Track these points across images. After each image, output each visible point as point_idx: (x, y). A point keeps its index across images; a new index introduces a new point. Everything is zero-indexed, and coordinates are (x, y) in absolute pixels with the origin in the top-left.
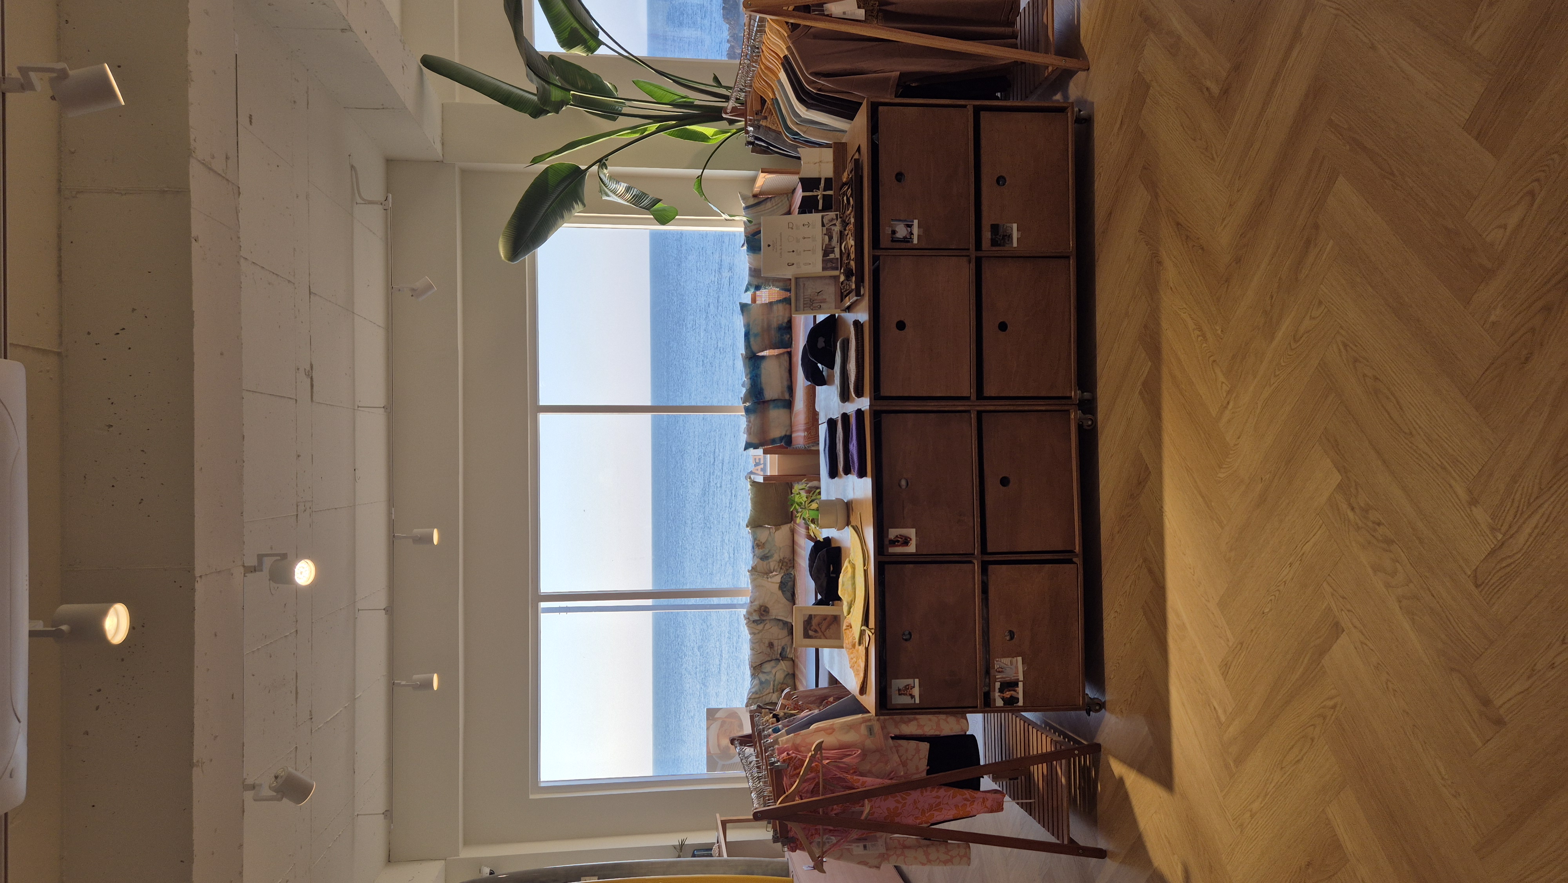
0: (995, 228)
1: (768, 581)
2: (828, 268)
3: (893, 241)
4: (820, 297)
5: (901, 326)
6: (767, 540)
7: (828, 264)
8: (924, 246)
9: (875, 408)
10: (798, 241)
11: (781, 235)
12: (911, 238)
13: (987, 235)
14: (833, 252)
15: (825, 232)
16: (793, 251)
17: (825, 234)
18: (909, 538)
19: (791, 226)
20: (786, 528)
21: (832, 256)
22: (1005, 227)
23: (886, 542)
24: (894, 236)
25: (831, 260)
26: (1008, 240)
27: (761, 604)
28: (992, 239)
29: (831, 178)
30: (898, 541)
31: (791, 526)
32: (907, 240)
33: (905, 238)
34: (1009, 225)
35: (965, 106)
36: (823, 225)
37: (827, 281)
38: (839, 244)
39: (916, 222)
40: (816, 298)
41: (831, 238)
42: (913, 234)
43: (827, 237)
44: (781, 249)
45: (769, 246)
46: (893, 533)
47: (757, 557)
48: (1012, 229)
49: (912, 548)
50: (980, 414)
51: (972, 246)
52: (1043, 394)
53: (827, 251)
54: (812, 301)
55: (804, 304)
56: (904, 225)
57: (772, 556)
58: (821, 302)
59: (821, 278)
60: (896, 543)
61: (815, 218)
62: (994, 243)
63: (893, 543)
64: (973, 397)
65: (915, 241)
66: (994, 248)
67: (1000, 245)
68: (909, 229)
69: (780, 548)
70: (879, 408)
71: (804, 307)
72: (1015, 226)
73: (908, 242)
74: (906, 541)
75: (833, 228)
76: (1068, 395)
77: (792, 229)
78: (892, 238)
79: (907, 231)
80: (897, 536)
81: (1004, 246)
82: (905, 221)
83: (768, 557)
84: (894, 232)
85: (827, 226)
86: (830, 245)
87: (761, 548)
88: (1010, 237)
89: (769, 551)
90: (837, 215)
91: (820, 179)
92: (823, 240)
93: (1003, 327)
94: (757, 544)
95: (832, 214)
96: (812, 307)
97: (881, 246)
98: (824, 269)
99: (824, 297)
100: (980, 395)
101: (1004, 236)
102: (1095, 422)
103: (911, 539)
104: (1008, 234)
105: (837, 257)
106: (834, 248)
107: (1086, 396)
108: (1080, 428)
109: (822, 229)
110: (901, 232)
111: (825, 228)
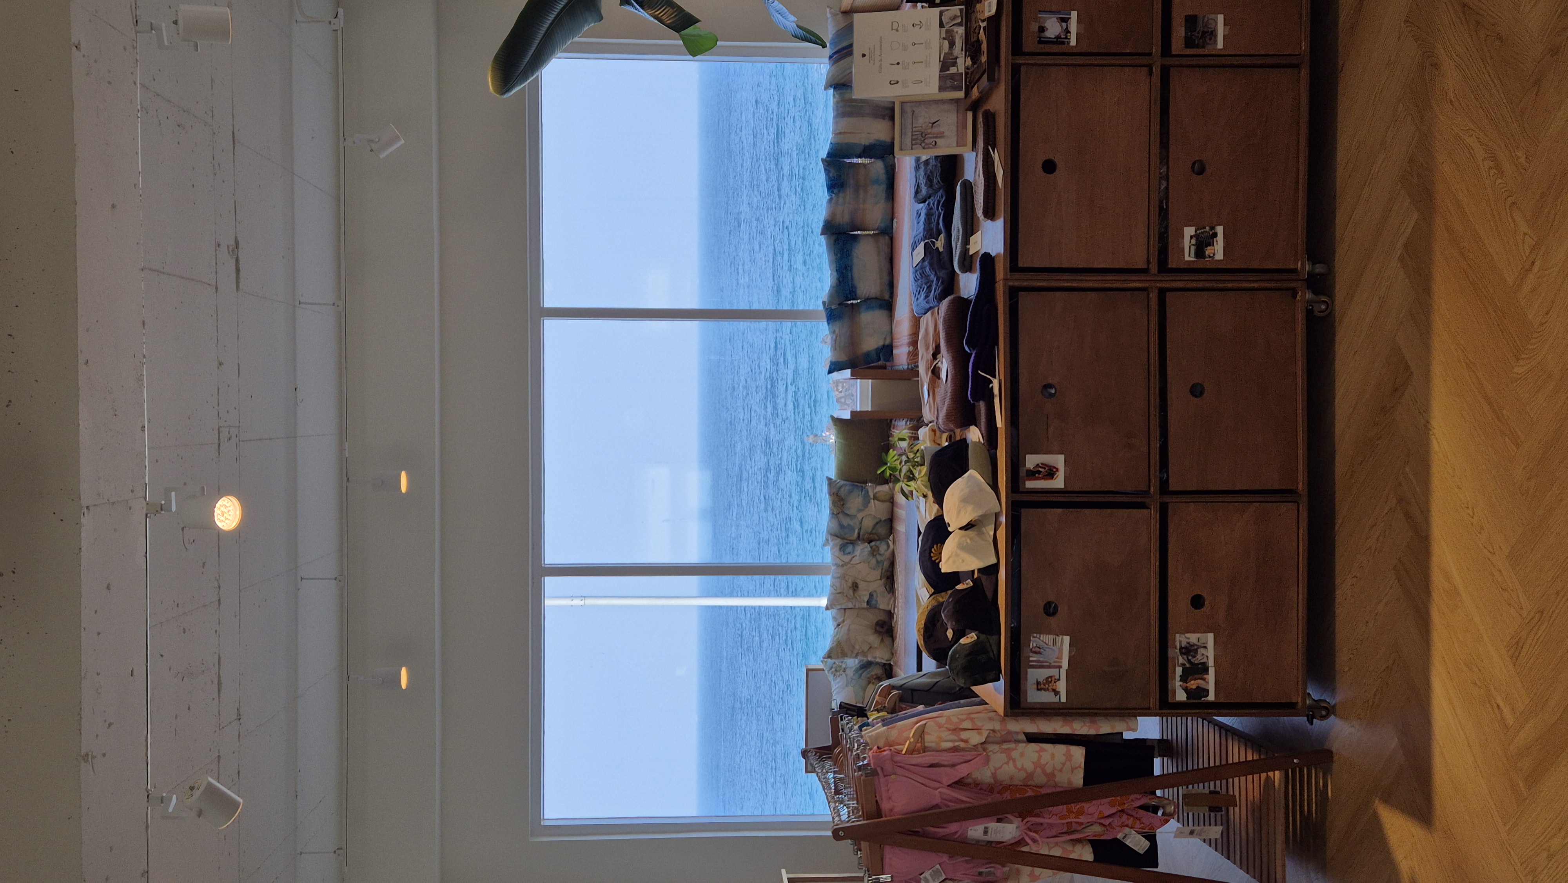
0: (1191, 21)
2: (948, 88)
3: (1040, 42)
4: (935, 130)
5: (1049, 167)
7: (947, 81)
8: (1085, 50)
9: (1011, 284)
10: (905, 48)
11: (881, 39)
12: (1066, 38)
13: (1179, 32)
14: (954, 64)
15: (944, 35)
16: (898, 64)
17: (944, 39)
18: (1055, 468)
19: (895, 26)
21: (953, 70)
22: (1206, 19)
23: (1022, 473)
24: (1042, 35)
25: (952, 77)
26: (1210, 39)
28: (1186, 37)
30: (1039, 472)
32: (1061, 40)
33: (1058, 37)
34: (1211, 16)
36: (941, 25)
37: (945, 105)
38: (963, 53)
39: (1074, 15)
40: (929, 131)
41: (952, 44)
42: (1070, 33)
43: (946, 43)
44: (881, 60)
46: (1032, 461)
48: (1216, 23)
49: (1058, 483)
50: (1162, 293)
51: (1156, 50)
52: (1254, 265)
53: (947, 63)
54: (924, 135)
55: (912, 140)
56: (1057, 18)
58: (936, 137)
59: (936, 102)
60: (1037, 475)
62: (1189, 43)
63: (1033, 474)
64: (1154, 268)
65: (1073, 42)
66: (1188, 52)
67: (1197, 46)
68: (1064, 25)
70: (1017, 284)
71: (912, 145)
72: (1221, 18)
73: (1063, 43)
74: (1051, 473)
75: (956, 29)
76: (1292, 267)
77: (897, 30)
78: (1040, 38)
79: (1062, 27)
80: (1038, 465)
81: (1203, 47)
82: (1059, 12)
84: (1042, 29)
85: (947, 27)
86: (952, 54)
88: (1213, 34)
92: (941, 47)
93: (1199, 167)
96: (923, 145)
97: (1025, 50)
98: (941, 89)
99: (942, 130)
100: (1163, 267)
101: (1204, 33)
102: (1330, 305)
103: (1057, 470)
104: (1210, 30)
105: (960, 71)
106: (957, 58)
107: (1319, 269)
108: (1309, 314)
109: (940, 31)
110: (1053, 28)
111: (944, 30)
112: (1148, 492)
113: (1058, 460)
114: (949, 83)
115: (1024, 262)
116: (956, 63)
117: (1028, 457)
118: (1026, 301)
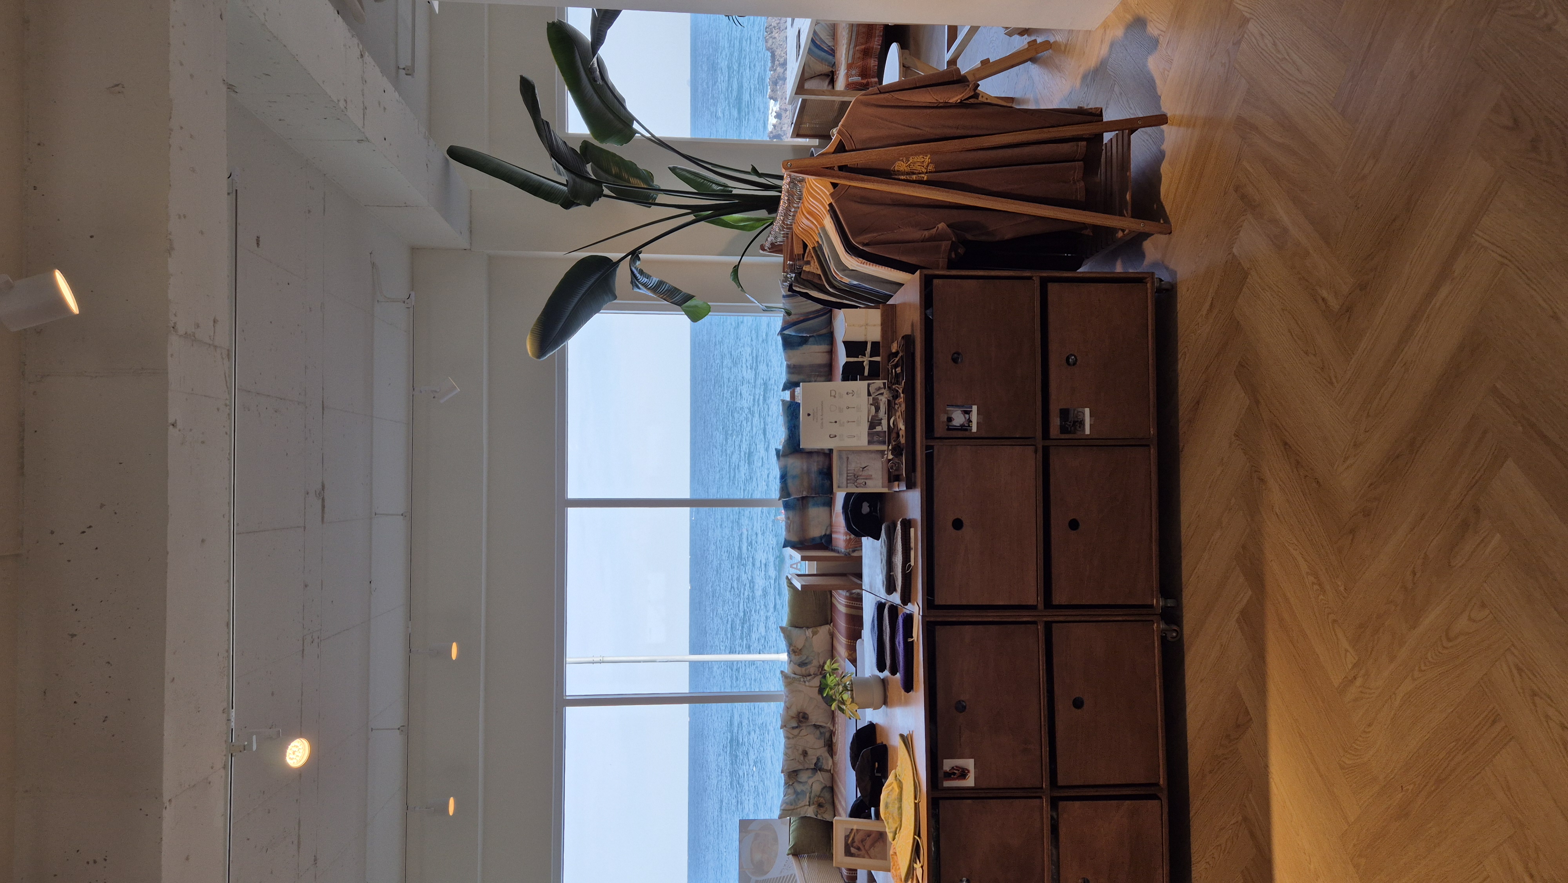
0: (1064, 414)
1: (806, 685)
2: (874, 442)
3: (949, 429)
4: (865, 473)
5: (958, 524)
6: (804, 646)
7: (873, 436)
8: (984, 435)
9: (928, 619)
10: (841, 410)
11: (822, 403)
12: (969, 426)
13: (1055, 421)
14: (880, 424)
15: (871, 402)
16: (836, 422)
17: (871, 404)
18: (967, 770)
19: (833, 393)
20: (824, 630)
21: (878, 429)
22: (1076, 412)
23: (941, 774)
24: (950, 424)
25: (878, 433)
26: (1080, 427)
27: (799, 711)
28: (1060, 425)
29: (879, 343)
30: (954, 774)
31: (829, 629)
32: (965, 428)
33: (962, 425)
34: (1080, 409)
35: (1030, 278)
36: (869, 394)
37: (873, 455)
38: (887, 416)
39: (975, 408)
40: (860, 473)
41: (877, 409)
42: (972, 422)
43: (873, 408)
44: (822, 419)
45: (809, 415)
46: (948, 764)
47: (795, 664)
48: (1084, 414)
49: (970, 782)
50: (1048, 626)
51: (1039, 434)
52: (1120, 602)
53: (873, 424)
54: (856, 477)
55: (847, 480)
56: (961, 411)
57: (810, 663)
58: (866, 479)
59: (866, 452)
60: (952, 776)
61: (860, 386)
62: (1063, 430)
63: (949, 775)
64: (1041, 606)
65: (974, 429)
66: (1063, 436)
67: (1070, 433)
68: (967, 416)
69: (819, 654)
70: (932, 619)
71: (847, 483)
72: (1087, 411)
73: (966, 430)
74: (963, 774)
75: (880, 397)
76: (1150, 603)
77: (835, 397)
78: (948, 426)
79: (965, 418)
80: (953, 768)
81: (1075, 433)
82: (962, 406)
83: (806, 663)
84: (950, 419)
85: (873, 396)
86: (877, 416)
87: (798, 655)
88: (1082, 423)
89: (807, 658)
90: (884, 384)
91: (866, 343)
92: (869, 411)
93: (1074, 525)
94: (793, 650)
95: (879, 383)
96: (856, 484)
97: (937, 435)
98: (870, 442)
99: (870, 473)
100: (1048, 604)
101: (1075, 422)
102: (1180, 633)
103: (969, 771)
104: (1079, 420)
105: (884, 430)
106: (881, 419)
107: (1170, 603)
108: (1164, 640)
109: (868, 399)
110: (958, 419)
111: (871, 398)
112: (1042, 788)
113: (969, 764)
114: (876, 438)
115: (939, 600)
116: (881, 423)
117: (945, 761)
118: (941, 633)
